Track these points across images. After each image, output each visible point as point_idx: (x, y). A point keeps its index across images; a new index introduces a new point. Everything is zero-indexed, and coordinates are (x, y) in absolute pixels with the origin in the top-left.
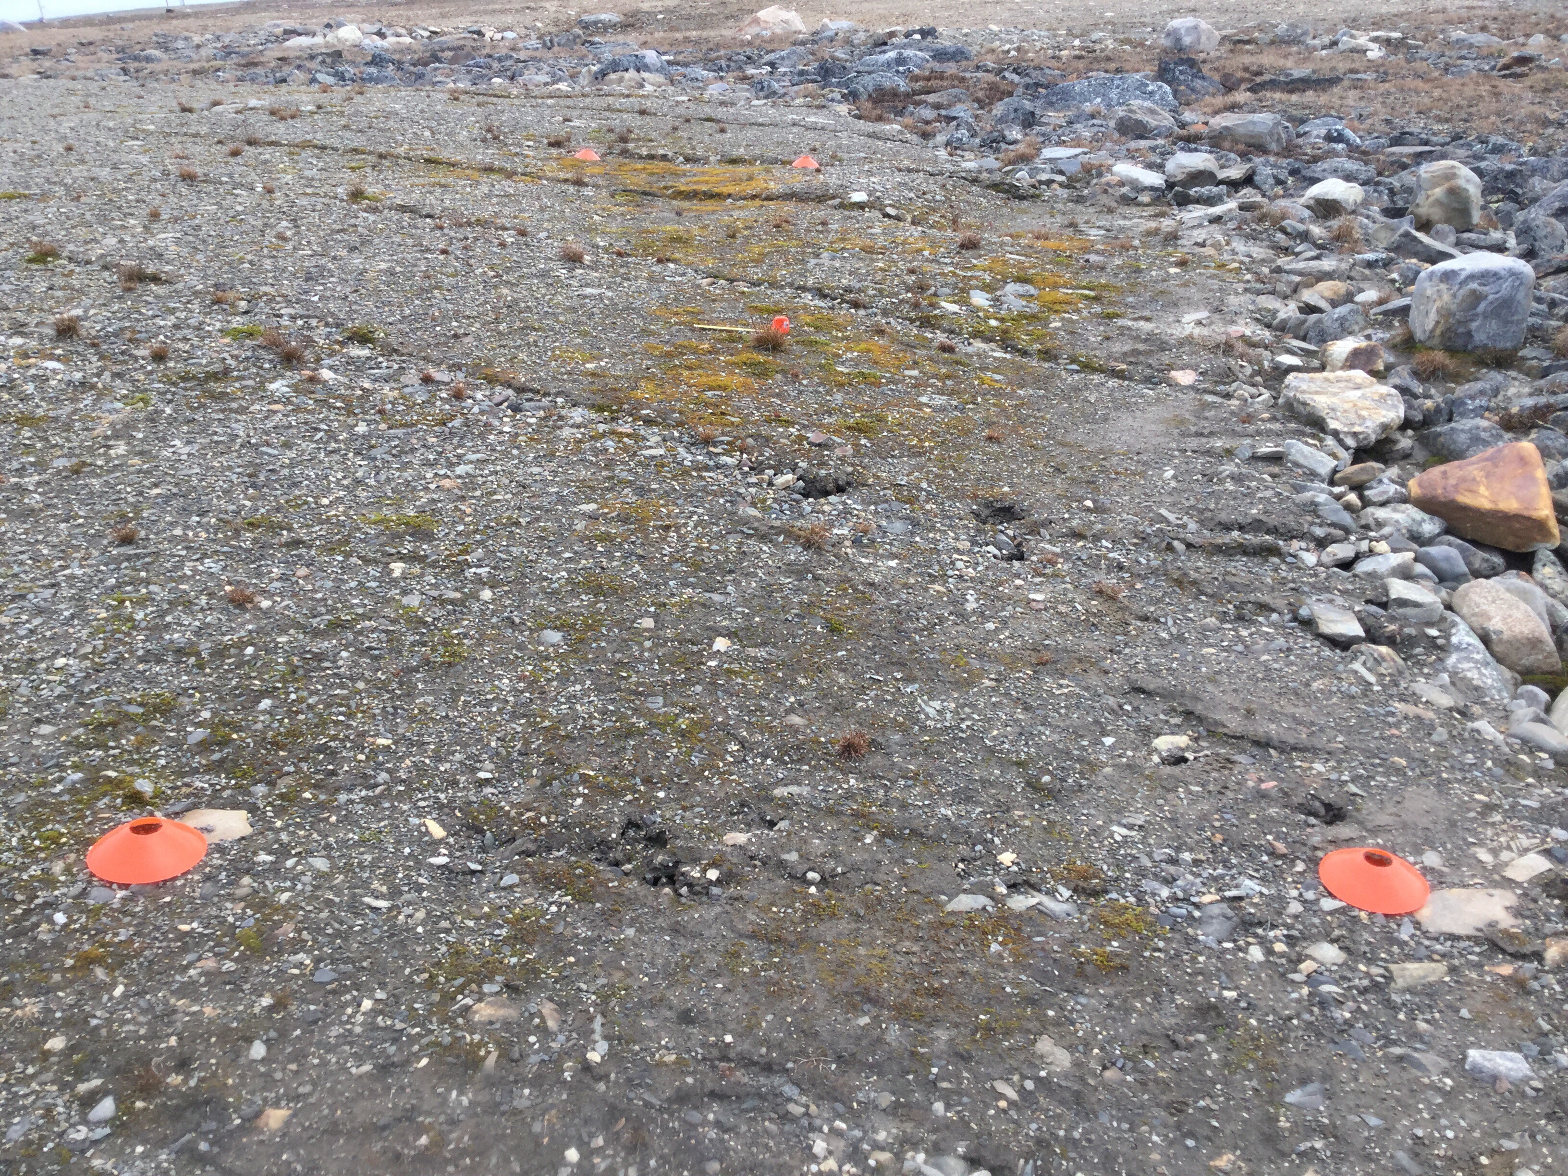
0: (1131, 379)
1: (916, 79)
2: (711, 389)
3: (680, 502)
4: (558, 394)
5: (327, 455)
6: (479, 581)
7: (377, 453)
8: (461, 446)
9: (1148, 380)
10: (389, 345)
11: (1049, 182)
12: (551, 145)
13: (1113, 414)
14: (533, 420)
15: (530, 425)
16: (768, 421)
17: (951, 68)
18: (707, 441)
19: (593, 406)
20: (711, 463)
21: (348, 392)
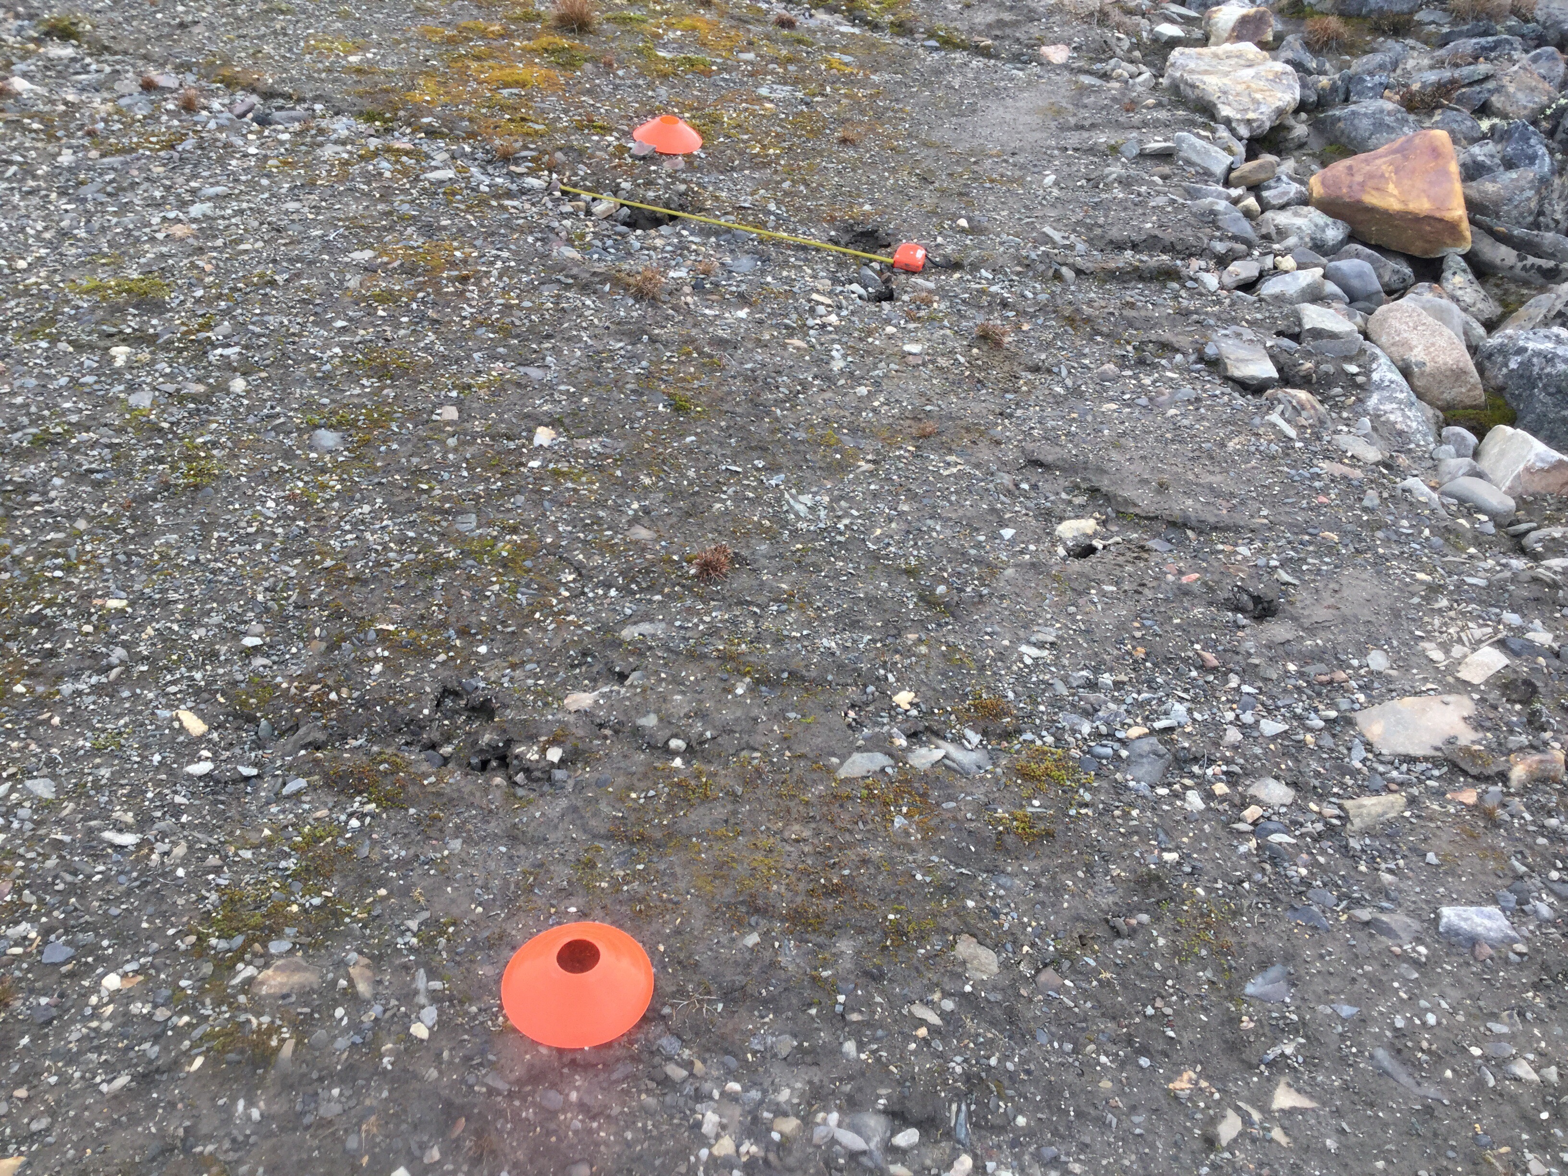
0: (997, 57)
2: (507, 85)
3: (479, 243)
4: (316, 99)
5: (23, 198)
6: (226, 365)
7: (88, 191)
8: (195, 176)
9: (1017, 58)
10: (98, 40)
13: (981, 103)
14: (285, 137)
15: (282, 143)
16: (579, 128)
18: (507, 158)
19: (360, 114)
20: (514, 187)
21: (47, 108)
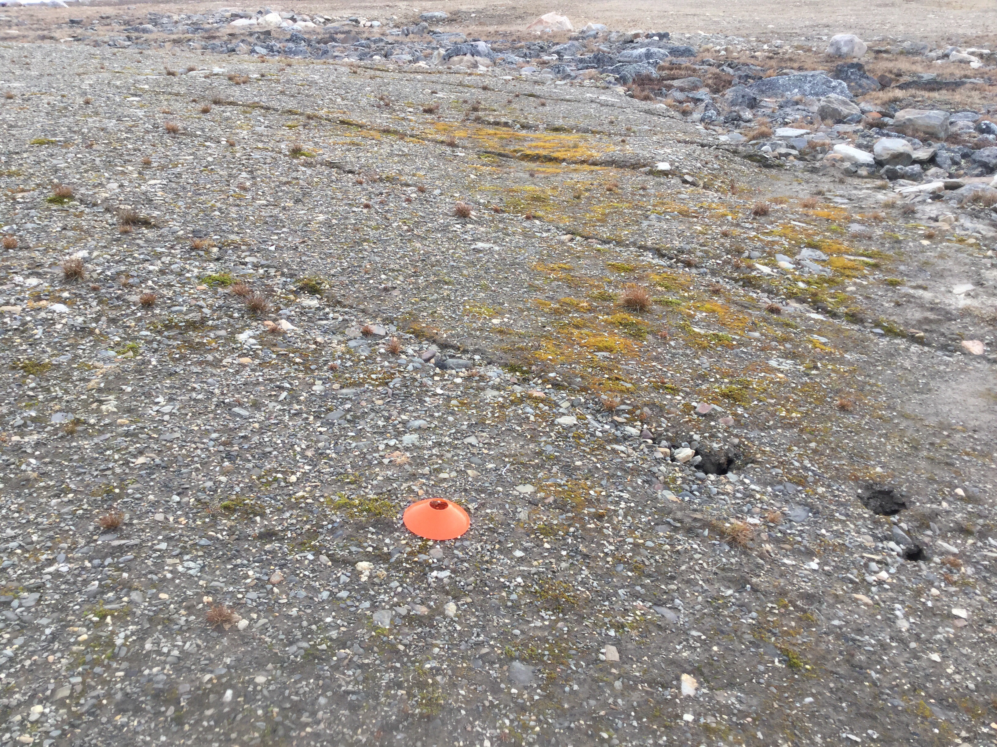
0: (929, 345)
1: (662, 68)
2: (600, 350)
3: (604, 482)
4: (476, 351)
5: (291, 419)
7: (334, 416)
8: (404, 410)
9: (944, 348)
11: (787, 155)
12: (425, 111)
13: (932, 384)
14: (458, 380)
15: (457, 385)
16: (656, 388)
17: (684, 61)
18: (611, 410)
19: (505, 365)
20: (618, 433)
21: (304, 346)
